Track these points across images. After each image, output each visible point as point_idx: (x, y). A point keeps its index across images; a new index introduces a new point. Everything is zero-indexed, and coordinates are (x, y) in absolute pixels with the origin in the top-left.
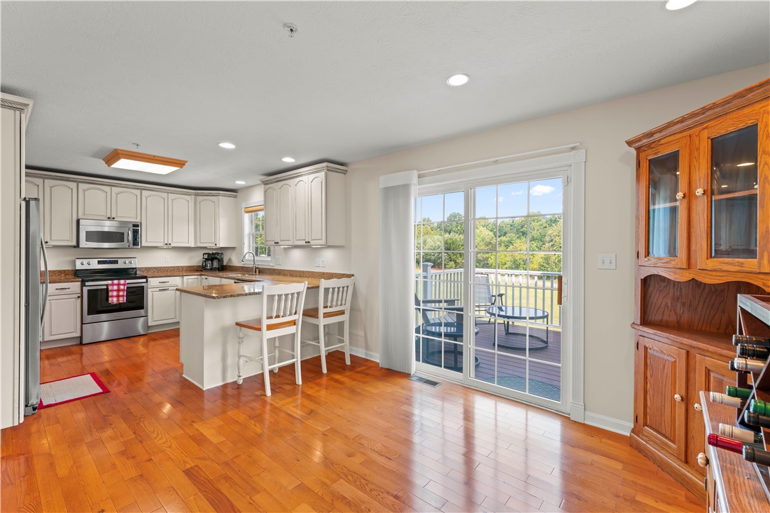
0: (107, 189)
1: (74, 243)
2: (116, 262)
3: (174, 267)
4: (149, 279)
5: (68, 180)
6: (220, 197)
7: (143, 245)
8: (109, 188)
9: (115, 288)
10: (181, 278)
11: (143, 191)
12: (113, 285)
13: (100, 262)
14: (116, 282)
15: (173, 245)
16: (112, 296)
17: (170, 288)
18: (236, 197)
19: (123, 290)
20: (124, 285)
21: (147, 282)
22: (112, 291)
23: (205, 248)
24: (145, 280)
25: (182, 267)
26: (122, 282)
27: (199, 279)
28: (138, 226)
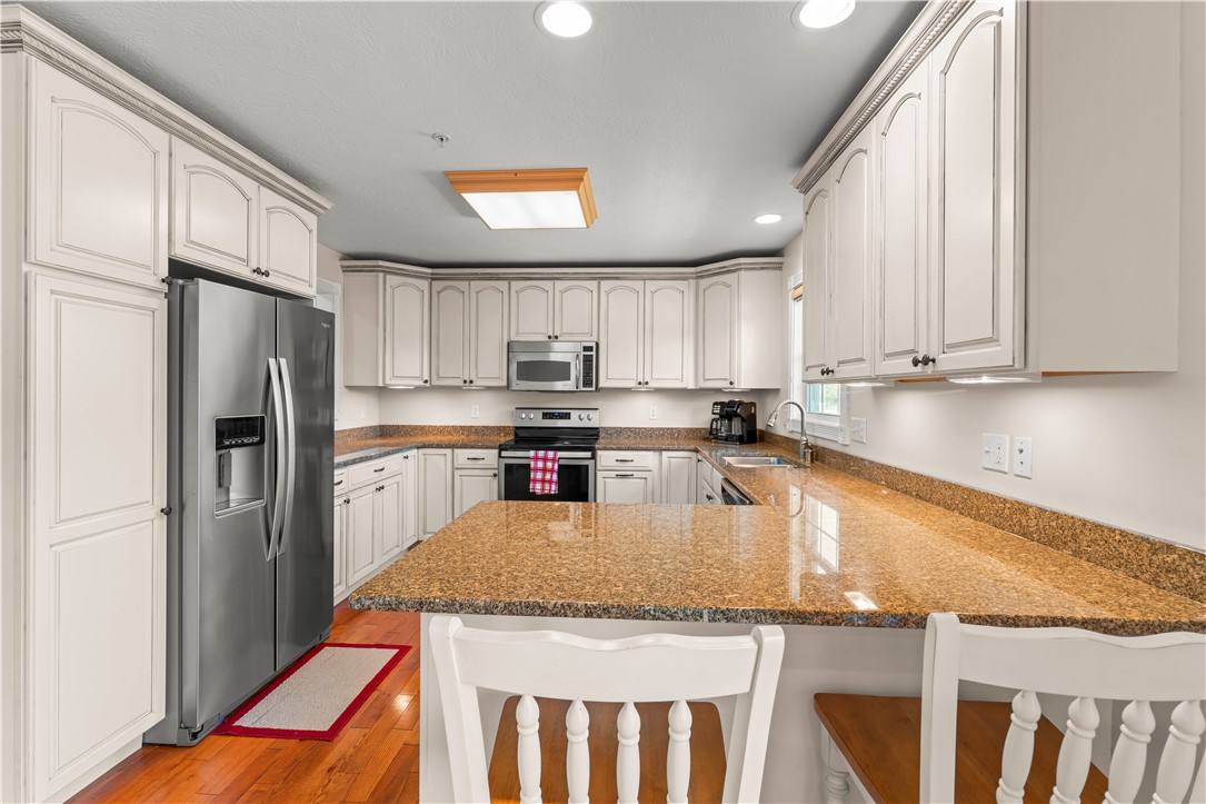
0: (547, 285)
1: (504, 383)
2: (567, 416)
3: (663, 429)
4: (599, 453)
5: (497, 278)
6: (743, 272)
7: (601, 385)
8: (551, 282)
9: (540, 464)
10: (657, 454)
11: (603, 282)
12: (536, 459)
13: (545, 416)
14: (541, 453)
15: (653, 384)
16: (535, 481)
17: (636, 474)
18: (779, 267)
19: (552, 471)
20: (553, 460)
21: (594, 457)
22: (536, 470)
23: (719, 391)
24: (588, 454)
25: (679, 430)
26: (551, 454)
27: (694, 460)
28: (590, 349)
